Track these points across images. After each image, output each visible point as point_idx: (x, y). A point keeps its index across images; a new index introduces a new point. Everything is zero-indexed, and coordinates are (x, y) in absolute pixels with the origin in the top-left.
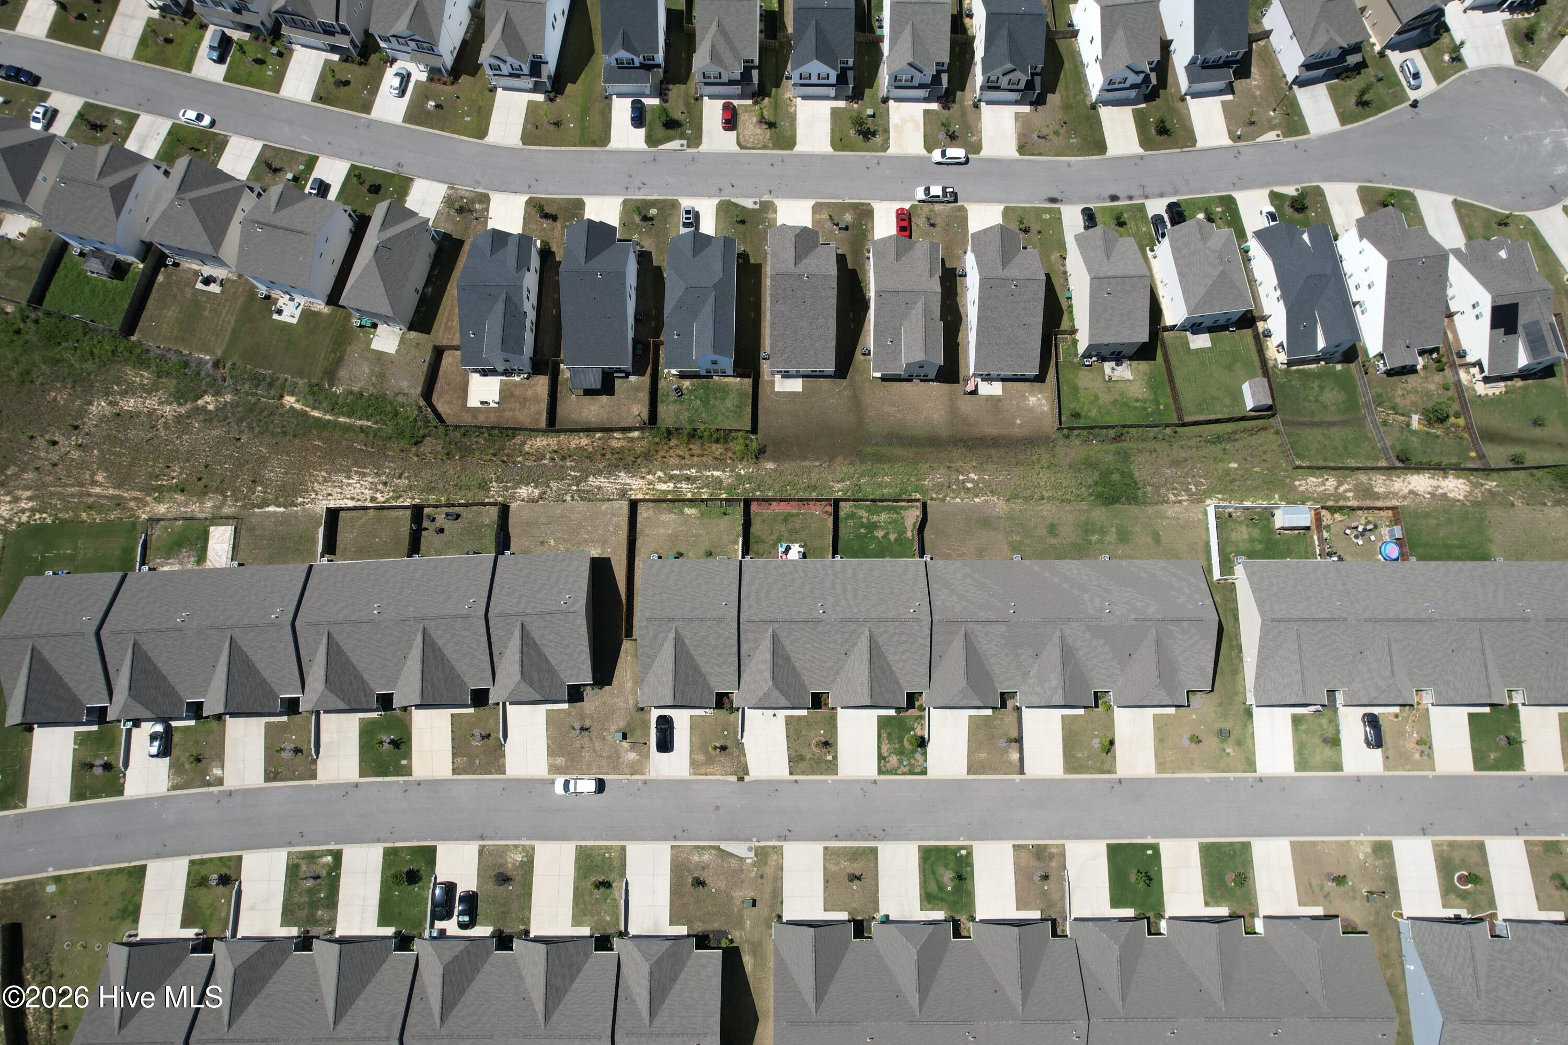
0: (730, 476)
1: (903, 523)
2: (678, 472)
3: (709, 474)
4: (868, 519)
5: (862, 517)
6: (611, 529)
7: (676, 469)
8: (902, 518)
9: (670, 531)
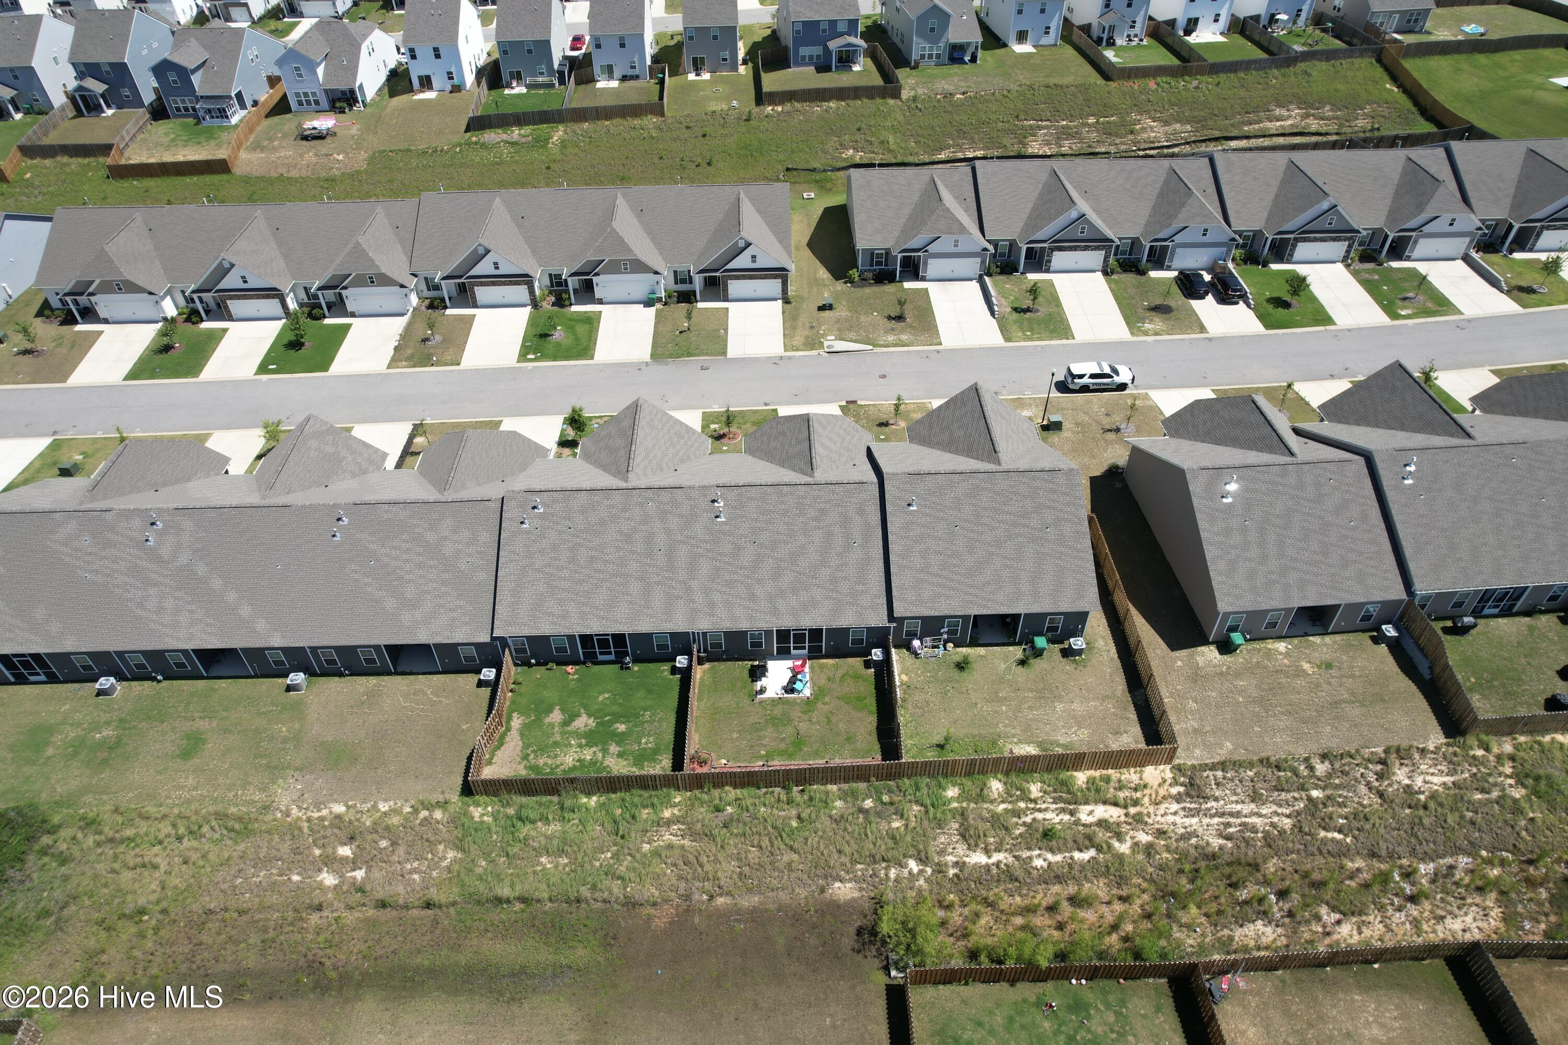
0: (942, 852)
1: (526, 746)
2: (1077, 855)
3: (997, 857)
4: (605, 751)
5: (620, 755)
6: (1192, 705)
7: (1083, 866)
8: (525, 757)
9: (1059, 707)
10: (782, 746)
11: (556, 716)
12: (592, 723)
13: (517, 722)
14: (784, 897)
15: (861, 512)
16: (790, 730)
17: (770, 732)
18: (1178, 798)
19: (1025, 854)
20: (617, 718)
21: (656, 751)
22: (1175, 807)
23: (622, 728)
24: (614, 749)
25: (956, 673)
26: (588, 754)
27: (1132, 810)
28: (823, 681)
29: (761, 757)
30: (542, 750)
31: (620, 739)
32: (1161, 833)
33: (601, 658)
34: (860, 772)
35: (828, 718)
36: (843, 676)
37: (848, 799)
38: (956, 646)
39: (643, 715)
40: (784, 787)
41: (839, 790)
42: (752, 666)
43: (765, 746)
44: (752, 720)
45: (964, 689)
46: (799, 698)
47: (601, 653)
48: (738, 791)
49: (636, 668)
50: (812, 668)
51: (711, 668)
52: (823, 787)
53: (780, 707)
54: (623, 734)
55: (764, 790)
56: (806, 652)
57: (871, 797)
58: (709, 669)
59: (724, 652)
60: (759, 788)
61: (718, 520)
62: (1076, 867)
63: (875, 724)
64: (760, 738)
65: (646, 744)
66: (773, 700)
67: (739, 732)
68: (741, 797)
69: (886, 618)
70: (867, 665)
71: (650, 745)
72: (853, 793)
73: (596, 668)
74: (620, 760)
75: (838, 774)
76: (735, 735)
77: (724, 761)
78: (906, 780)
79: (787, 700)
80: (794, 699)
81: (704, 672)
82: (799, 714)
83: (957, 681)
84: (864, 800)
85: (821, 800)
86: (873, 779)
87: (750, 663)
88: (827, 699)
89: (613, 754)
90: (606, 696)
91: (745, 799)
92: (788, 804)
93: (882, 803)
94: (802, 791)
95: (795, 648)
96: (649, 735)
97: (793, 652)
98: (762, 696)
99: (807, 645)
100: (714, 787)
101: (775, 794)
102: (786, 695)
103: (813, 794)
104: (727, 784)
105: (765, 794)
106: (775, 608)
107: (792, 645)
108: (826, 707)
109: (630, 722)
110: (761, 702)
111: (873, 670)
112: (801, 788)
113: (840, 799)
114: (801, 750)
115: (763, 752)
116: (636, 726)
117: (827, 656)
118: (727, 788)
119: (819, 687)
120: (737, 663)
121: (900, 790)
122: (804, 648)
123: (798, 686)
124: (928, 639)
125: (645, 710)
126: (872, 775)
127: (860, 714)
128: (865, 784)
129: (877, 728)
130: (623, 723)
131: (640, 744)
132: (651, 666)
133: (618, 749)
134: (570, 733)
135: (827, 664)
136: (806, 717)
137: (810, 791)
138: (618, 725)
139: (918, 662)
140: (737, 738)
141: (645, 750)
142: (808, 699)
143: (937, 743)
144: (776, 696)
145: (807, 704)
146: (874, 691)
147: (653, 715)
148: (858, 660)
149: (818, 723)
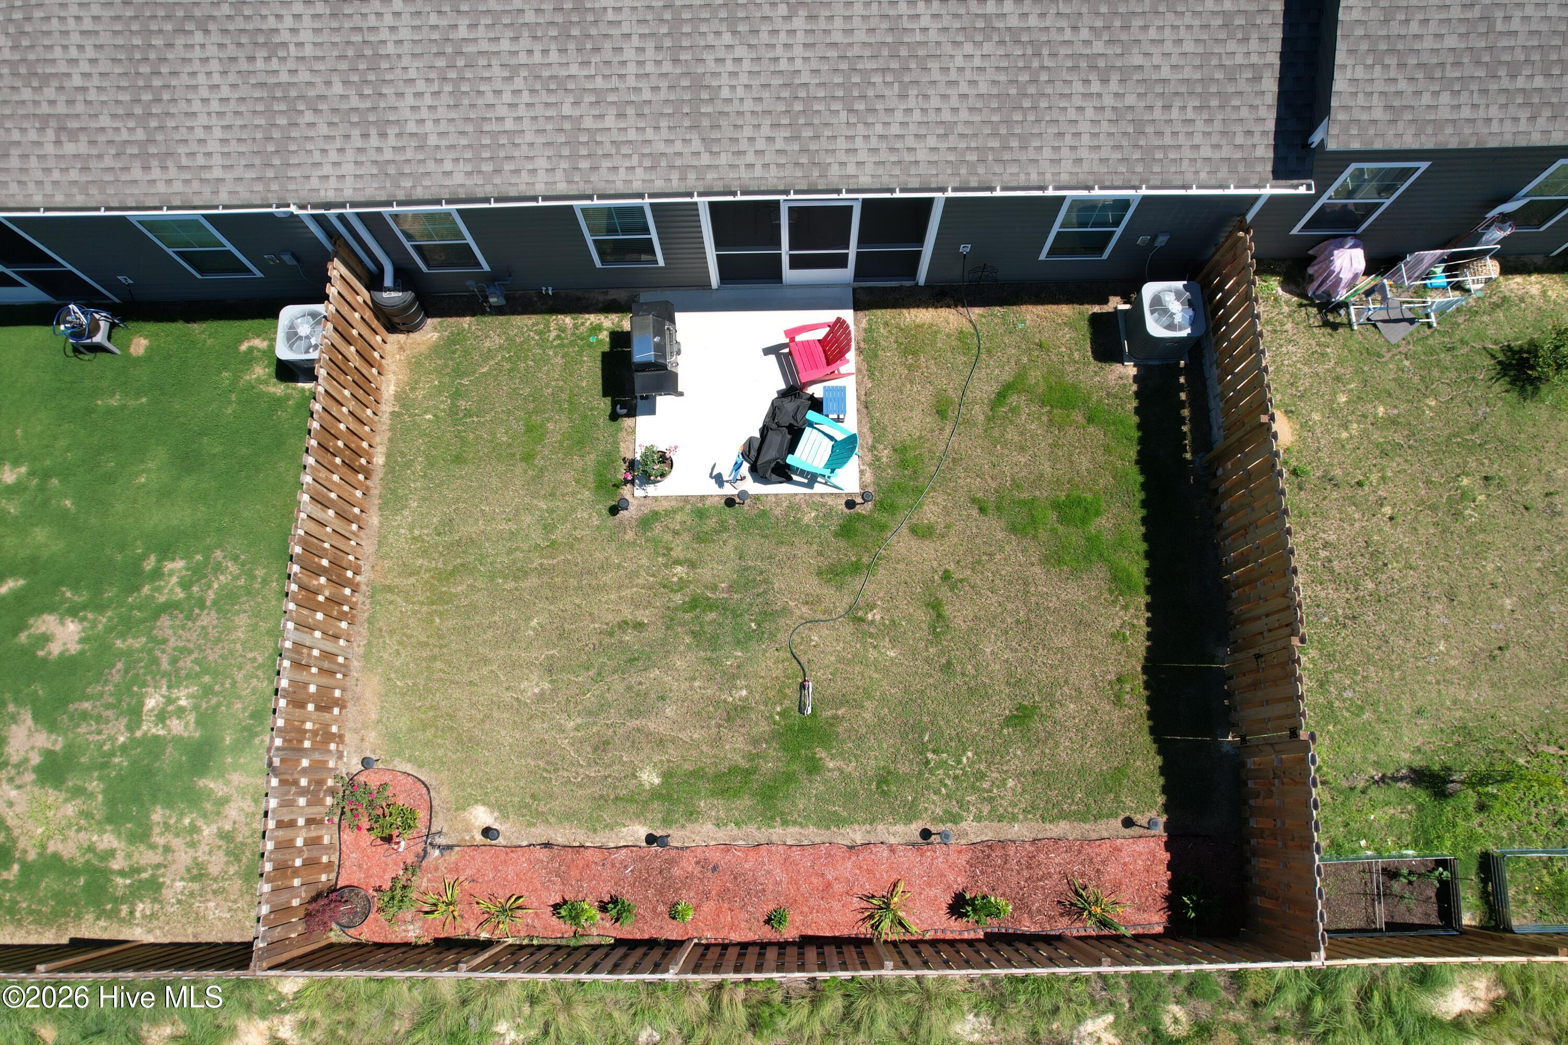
10: (735, 748)
16: (768, 668)
17: (681, 672)
20: (46, 585)
23: (65, 634)
28: (915, 417)
29: (638, 803)
35: (935, 606)
36: (1001, 396)
37: (1014, 1012)
39: (157, 574)
42: (615, 338)
43: (661, 743)
44: (608, 609)
45: (1535, 489)
46: (818, 503)
49: (140, 345)
50: (870, 349)
51: (450, 343)
53: (729, 546)
56: (847, 274)
57: (1115, 1008)
58: (436, 350)
64: (641, 702)
65: (162, 717)
66: (699, 509)
67: (550, 667)
70: (1106, 343)
71: (176, 726)
74: (52, 795)
76: (533, 685)
77: (482, 816)
79: (759, 519)
80: (793, 505)
81: (416, 364)
82: (813, 585)
83: (1508, 449)
87: (607, 322)
88: (930, 510)
89: (21, 765)
90: (9, 474)
95: (796, 263)
96: (175, 679)
97: (789, 274)
98: (651, 490)
99: (852, 251)
102: (753, 487)
107: (784, 249)
108: (927, 549)
109: (100, 608)
110: (649, 520)
111: (1130, 369)
114: (814, 769)
115: (649, 777)
116: (126, 626)
117: (935, 294)
119: (900, 450)
120: (554, 320)
122: (837, 262)
125: (166, 551)
127: (1072, 592)
130: (74, 612)
131: (135, 714)
133: (43, 740)
135: (933, 330)
136: (841, 601)
138: (47, 623)
140: (541, 698)
141: (155, 745)
142: (850, 504)
143: (1418, 761)
144: (712, 488)
145: (846, 530)
146: (1136, 477)
147: (197, 574)
148: (1066, 310)
149: (891, 630)
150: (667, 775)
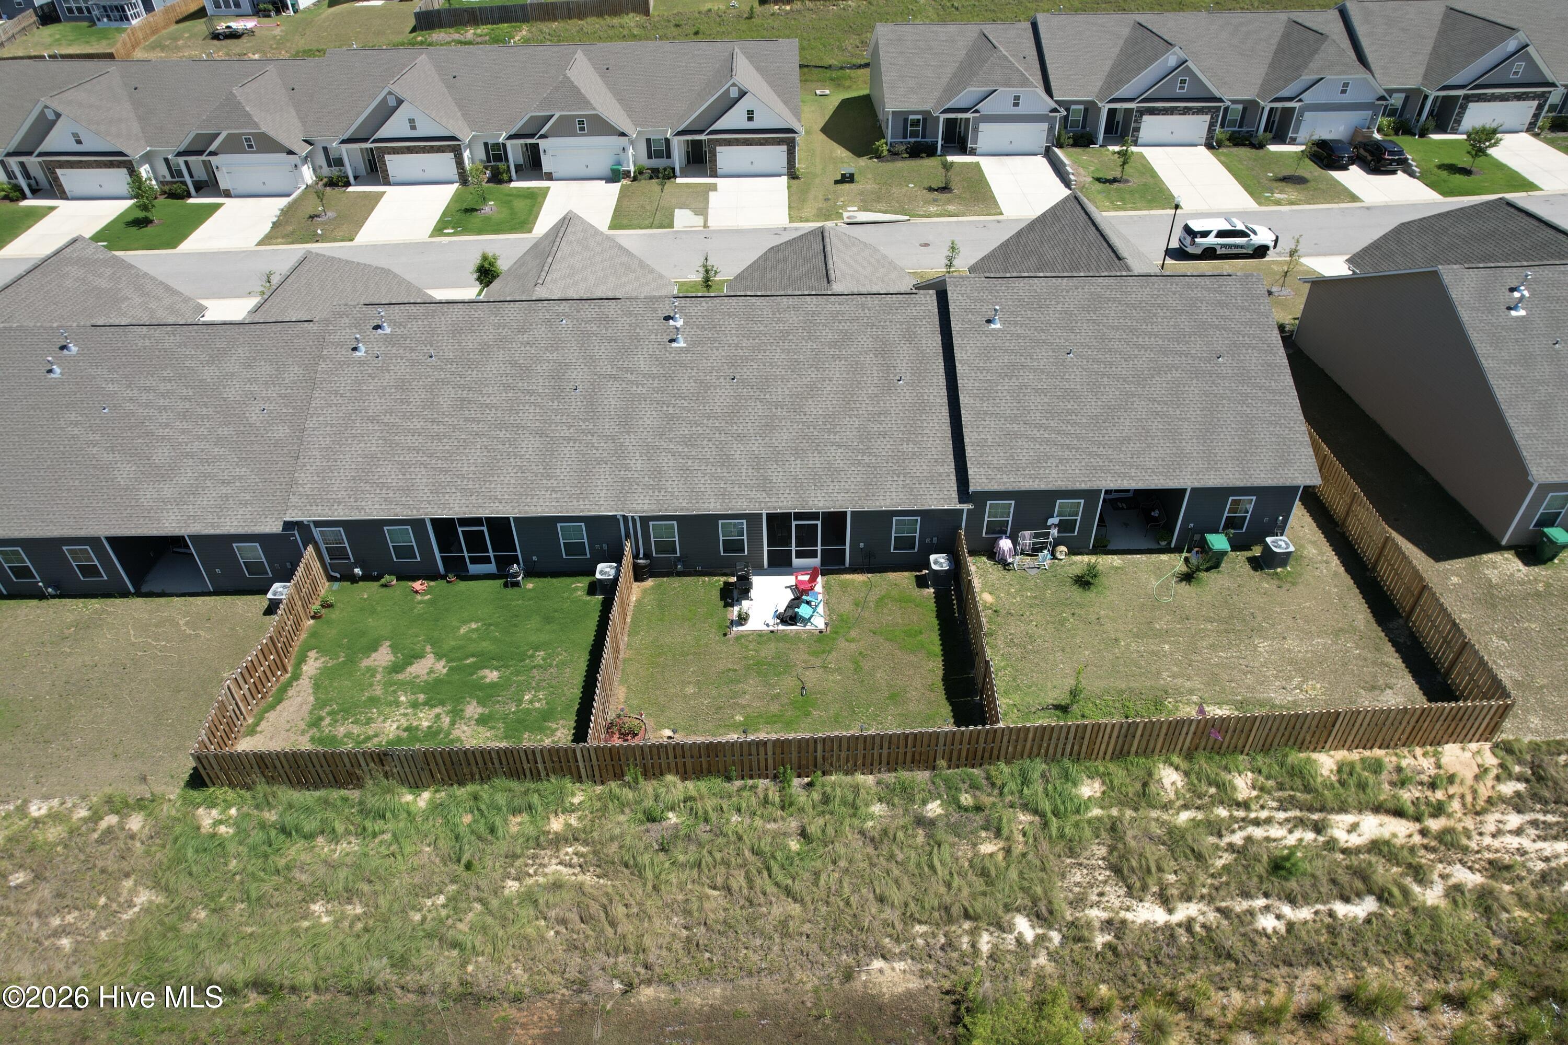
0: (1079, 902)
1: (320, 704)
2: (1341, 909)
3: (1184, 911)
4: (457, 714)
5: (482, 721)
7: (1357, 931)
8: (315, 723)
9: (1263, 646)
10: (774, 708)
11: (383, 657)
12: (441, 668)
13: (312, 666)
14: (771, 987)
15: (909, 335)
16: (788, 683)
17: (753, 684)
18: (1517, 804)
19: (1240, 906)
20: (485, 660)
21: (547, 715)
22: (1514, 820)
23: (492, 676)
24: (473, 709)
25: (1076, 593)
26: (424, 720)
27: (1435, 825)
28: (846, 606)
29: (735, 727)
30: (346, 711)
31: (486, 693)
32: (1497, 868)
33: (473, 569)
34: (918, 749)
35: (856, 663)
36: (881, 599)
37: (896, 800)
38: (1072, 552)
39: (532, 656)
40: (775, 777)
41: (879, 783)
42: (726, 583)
43: (744, 707)
44: (722, 665)
45: (1093, 617)
46: (809, 632)
47: (474, 561)
48: (690, 784)
49: (530, 586)
50: (827, 587)
51: (659, 586)
52: (849, 779)
53: (772, 645)
54: (493, 685)
55: (738, 783)
56: (816, 562)
57: (939, 796)
58: (652, 588)
59: (679, 559)
60: (729, 779)
61: (674, 345)
62: (1345, 933)
63: (940, 673)
64: (736, 694)
65: (531, 702)
66: (759, 635)
67: (698, 684)
68: (694, 793)
69: (955, 495)
70: (921, 583)
71: (537, 705)
72: (904, 789)
73: (462, 586)
74: (481, 729)
75: (876, 752)
76: (690, 690)
77: (668, 733)
78: (1002, 765)
79: (784, 637)
80: (797, 632)
81: (645, 591)
82: (806, 657)
83: (1079, 605)
84: (924, 802)
85: (844, 802)
86: (942, 763)
87: (723, 579)
88: (853, 634)
89: (470, 719)
90: (474, 626)
91: (702, 798)
92: (783, 808)
93: (960, 807)
94: (810, 785)
95: (800, 555)
96: (538, 689)
97: (796, 562)
98: (740, 628)
99: (819, 548)
100: (645, 775)
101: (760, 791)
102: (781, 627)
103: (828, 790)
104: (669, 772)
105: (743, 788)
106: (765, 478)
107: (794, 548)
108: (853, 646)
109: (507, 667)
110: (740, 637)
111: (932, 590)
112: (806, 780)
113: (880, 800)
114: (807, 714)
115: (739, 718)
116: (518, 673)
117: (853, 570)
118: (670, 778)
119: (840, 616)
120: (701, 579)
121: (993, 785)
122: (813, 554)
123: (804, 611)
124: (1027, 533)
125: (537, 648)
126: (939, 755)
127: (912, 658)
128: (927, 774)
129: (945, 679)
130: (496, 669)
131: (520, 701)
132: (556, 582)
133: (480, 710)
134: (402, 685)
135: (853, 581)
136: (818, 662)
137: (823, 785)
138: (486, 672)
139: (1009, 576)
140: (694, 693)
141: (528, 712)
142: (821, 632)
143: (1055, 702)
144: (765, 628)
145: (819, 640)
146: (936, 622)
147: (550, 656)
148: (906, 574)
149: (838, 670)
150: (746, 718)
